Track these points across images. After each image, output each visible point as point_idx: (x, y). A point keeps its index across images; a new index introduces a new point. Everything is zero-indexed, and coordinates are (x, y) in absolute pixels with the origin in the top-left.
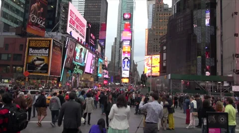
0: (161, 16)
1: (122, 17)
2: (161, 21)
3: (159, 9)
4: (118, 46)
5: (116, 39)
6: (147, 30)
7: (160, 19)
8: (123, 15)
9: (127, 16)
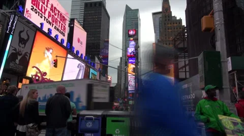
0: (169, 25)
1: (127, 34)
2: (170, 31)
3: (167, 18)
4: (123, 65)
5: (121, 58)
6: (154, 45)
7: (169, 29)
8: (127, 32)
9: (131, 33)
